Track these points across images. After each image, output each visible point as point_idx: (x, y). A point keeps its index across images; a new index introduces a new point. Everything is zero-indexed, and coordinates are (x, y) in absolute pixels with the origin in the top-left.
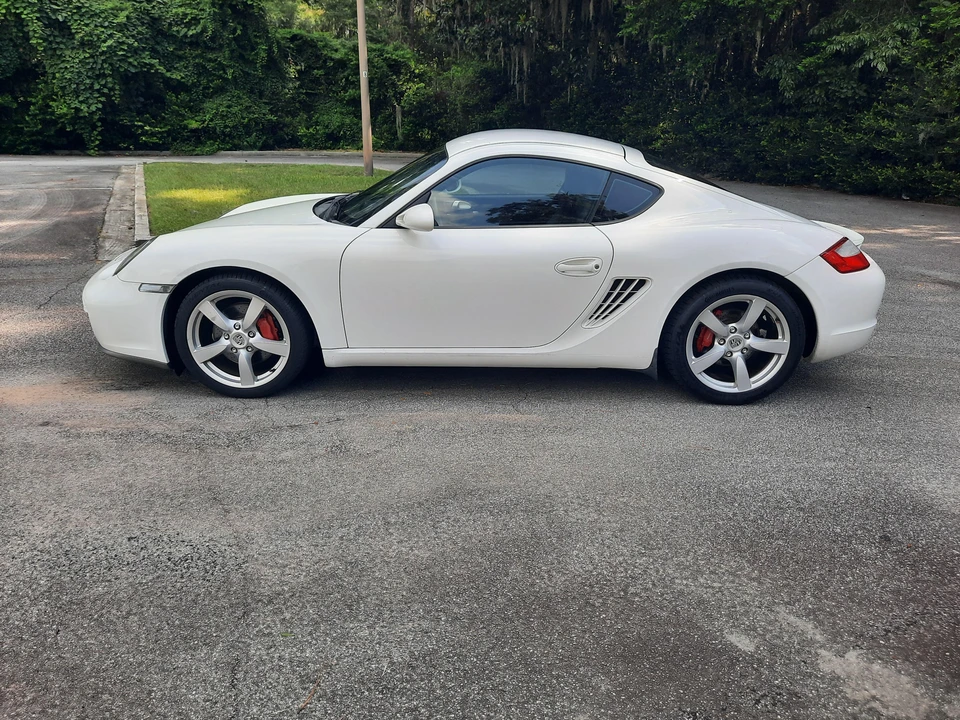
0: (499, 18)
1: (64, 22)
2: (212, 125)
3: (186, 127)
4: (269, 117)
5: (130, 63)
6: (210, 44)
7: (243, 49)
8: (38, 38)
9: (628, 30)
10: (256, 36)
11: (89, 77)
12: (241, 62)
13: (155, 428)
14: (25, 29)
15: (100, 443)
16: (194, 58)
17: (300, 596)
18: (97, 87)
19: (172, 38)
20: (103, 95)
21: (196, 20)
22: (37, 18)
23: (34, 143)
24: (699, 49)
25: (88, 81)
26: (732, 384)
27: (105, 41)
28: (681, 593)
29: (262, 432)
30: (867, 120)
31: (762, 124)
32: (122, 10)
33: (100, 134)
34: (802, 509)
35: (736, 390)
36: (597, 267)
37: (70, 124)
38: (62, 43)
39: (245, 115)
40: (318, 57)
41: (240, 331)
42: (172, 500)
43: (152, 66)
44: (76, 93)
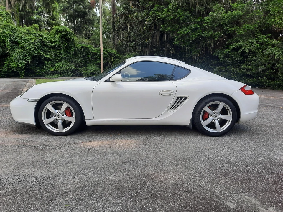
0: (140, 40)
1: (17, 41)
2: (57, 70)
3: (50, 71)
4: (74, 68)
5: (35, 53)
6: (58, 48)
7: (67, 49)
8: (9, 46)
9: (176, 43)
10: (71, 46)
11: (22, 56)
12: (67, 53)
13: (29, 144)
14: (5, 44)
15: (9, 149)
16: (54, 52)
17: (73, 193)
18: (24, 59)
19: (47, 46)
20: (26, 61)
21: (55, 42)
22: (9, 41)
23: (4, 75)
24: (195, 48)
25: (22, 57)
26: (215, 130)
27: (27, 47)
28: (207, 190)
29: (64, 145)
30: (244, 66)
31: (214, 68)
32: (33, 39)
33: (24, 72)
34: (244, 165)
35: (216, 132)
36: (172, 93)
37: (16, 69)
38: (16, 47)
39: (67, 67)
40: (89, 52)
41: (59, 114)
42: (31, 164)
43: (41, 53)
44: (18, 61)
